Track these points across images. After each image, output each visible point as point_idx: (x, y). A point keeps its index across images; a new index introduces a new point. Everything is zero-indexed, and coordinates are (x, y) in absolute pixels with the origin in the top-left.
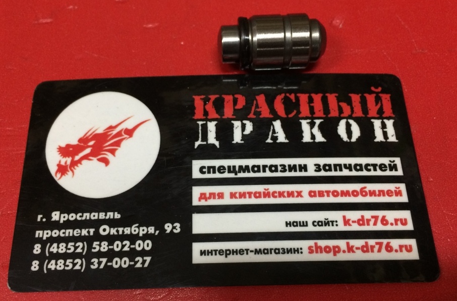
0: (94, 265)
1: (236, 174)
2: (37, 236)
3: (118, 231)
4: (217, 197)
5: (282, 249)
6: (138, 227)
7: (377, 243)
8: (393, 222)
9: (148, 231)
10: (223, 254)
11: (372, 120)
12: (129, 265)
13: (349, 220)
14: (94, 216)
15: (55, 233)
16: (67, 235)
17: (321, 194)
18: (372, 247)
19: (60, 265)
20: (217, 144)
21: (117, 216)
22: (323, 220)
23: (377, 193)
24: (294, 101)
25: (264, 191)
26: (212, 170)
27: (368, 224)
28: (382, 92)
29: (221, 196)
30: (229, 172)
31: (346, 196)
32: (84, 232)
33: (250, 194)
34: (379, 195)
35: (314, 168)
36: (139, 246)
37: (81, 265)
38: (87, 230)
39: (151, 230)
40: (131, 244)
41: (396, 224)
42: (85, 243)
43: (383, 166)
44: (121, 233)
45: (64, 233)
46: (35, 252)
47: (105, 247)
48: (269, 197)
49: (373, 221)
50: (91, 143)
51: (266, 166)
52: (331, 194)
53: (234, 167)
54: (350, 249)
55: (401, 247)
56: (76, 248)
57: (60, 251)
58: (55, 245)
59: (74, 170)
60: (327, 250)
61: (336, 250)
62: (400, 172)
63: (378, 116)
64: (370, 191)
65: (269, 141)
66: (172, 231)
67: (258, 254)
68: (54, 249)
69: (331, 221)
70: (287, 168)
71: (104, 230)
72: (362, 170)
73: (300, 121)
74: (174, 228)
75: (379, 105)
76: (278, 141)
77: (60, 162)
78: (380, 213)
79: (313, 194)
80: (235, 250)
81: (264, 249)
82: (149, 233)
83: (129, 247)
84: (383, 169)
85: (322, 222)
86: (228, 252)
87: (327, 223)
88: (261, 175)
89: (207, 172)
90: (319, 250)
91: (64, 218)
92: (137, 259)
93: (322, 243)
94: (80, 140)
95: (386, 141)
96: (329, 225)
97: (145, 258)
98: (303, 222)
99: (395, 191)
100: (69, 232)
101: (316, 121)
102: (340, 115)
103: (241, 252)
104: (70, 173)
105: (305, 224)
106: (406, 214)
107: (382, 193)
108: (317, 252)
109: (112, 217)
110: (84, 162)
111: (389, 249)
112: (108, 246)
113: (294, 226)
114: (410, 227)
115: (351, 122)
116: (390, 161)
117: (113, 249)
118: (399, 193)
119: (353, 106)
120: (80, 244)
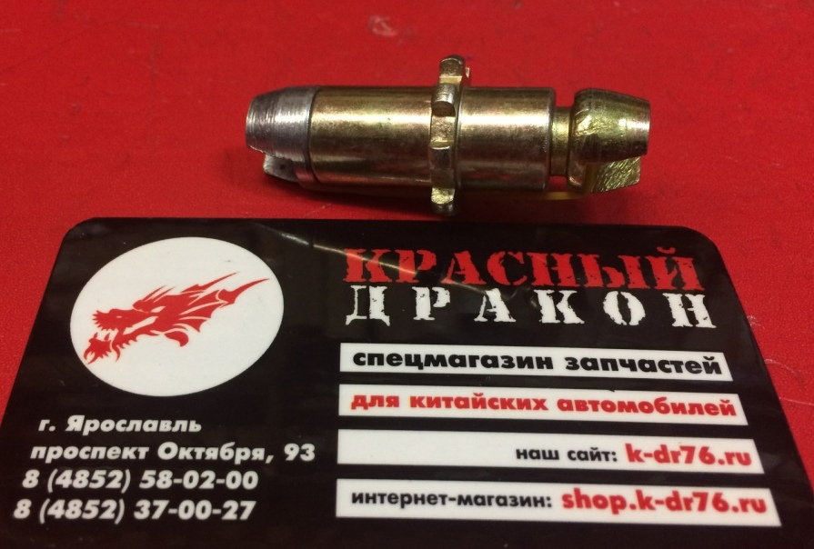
0: (142, 512)
1: (421, 368)
2: (33, 455)
3: (193, 454)
4: (386, 403)
5: (511, 497)
6: (234, 448)
7: (696, 495)
8: (723, 457)
9: (251, 456)
10: (395, 503)
11: (666, 295)
12: (212, 516)
13: (638, 452)
14: (150, 426)
15: (71, 453)
16: (94, 456)
17: (581, 406)
18: (688, 502)
19: (74, 510)
20: (386, 319)
21: (195, 427)
22: (588, 450)
23: (688, 408)
24: (522, 262)
25: (474, 396)
26: (376, 359)
27: (676, 461)
28: (676, 254)
29: (394, 402)
30: (409, 363)
31: (628, 411)
32: (128, 453)
33: (448, 401)
34: (692, 412)
35: (566, 363)
36: (233, 480)
37: (116, 512)
38: (134, 449)
39: (259, 454)
40: (218, 476)
41: (730, 462)
42: (128, 472)
43: (693, 365)
44: (199, 456)
45: (87, 453)
46: (26, 484)
47: (165, 481)
48: (484, 407)
49: (685, 456)
50: (158, 310)
51: (477, 357)
52: (599, 407)
53: (417, 357)
54: (645, 503)
55: (744, 503)
56: (108, 480)
57: (77, 485)
58: (68, 473)
59: (121, 350)
60: (600, 502)
61: (618, 504)
62: (726, 376)
63: (675, 288)
64: (673, 405)
65: (480, 318)
66: (298, 457)
67: (465, 504)
68: (65, 480)
69: (603, 453)
70: (515, 361)
71: (167, 451)
72: (655, 370)
73: (535, 291)
74: (303, 452)
75: (675, 272)
76: (496, 320)
77: (96, 335)
78: (698, 443)
79: (565, 405)
80: (419, 496)
81: (477, 497)
82: (255, 458)
83: (214, 482)
84: (694, 369)
85: (585, 453)
86: (406, 499)
87: (596, 455)
88: (467, 370)
89: (367, 363)
90: (583, 502)
91: (92, 426)
92: (227, 505)
93: (590, 490)
94: (137, 305)
95: (694, 327)
96: (600, 459)
97: (244, 503)
98: (550, 452)
99: (722, 406)
100: (98, 453)
101: (562, 292)
102: (605, 285)
103: (431, 499)
104: (113, 354)
105: (554, 455)
106: (747, 446)
107: (695, 408)
108: (580, 506)
109: (184, 429)
110: (141, 338)
111: (721, 505)
112: (172, 479)
113: (533, 458)
114: (756, 467)
115: (627, 295)
116: (706, 358)
117: (181, 485)
118: (728, 410)
119: (628, 272)
120: (118, 474)
